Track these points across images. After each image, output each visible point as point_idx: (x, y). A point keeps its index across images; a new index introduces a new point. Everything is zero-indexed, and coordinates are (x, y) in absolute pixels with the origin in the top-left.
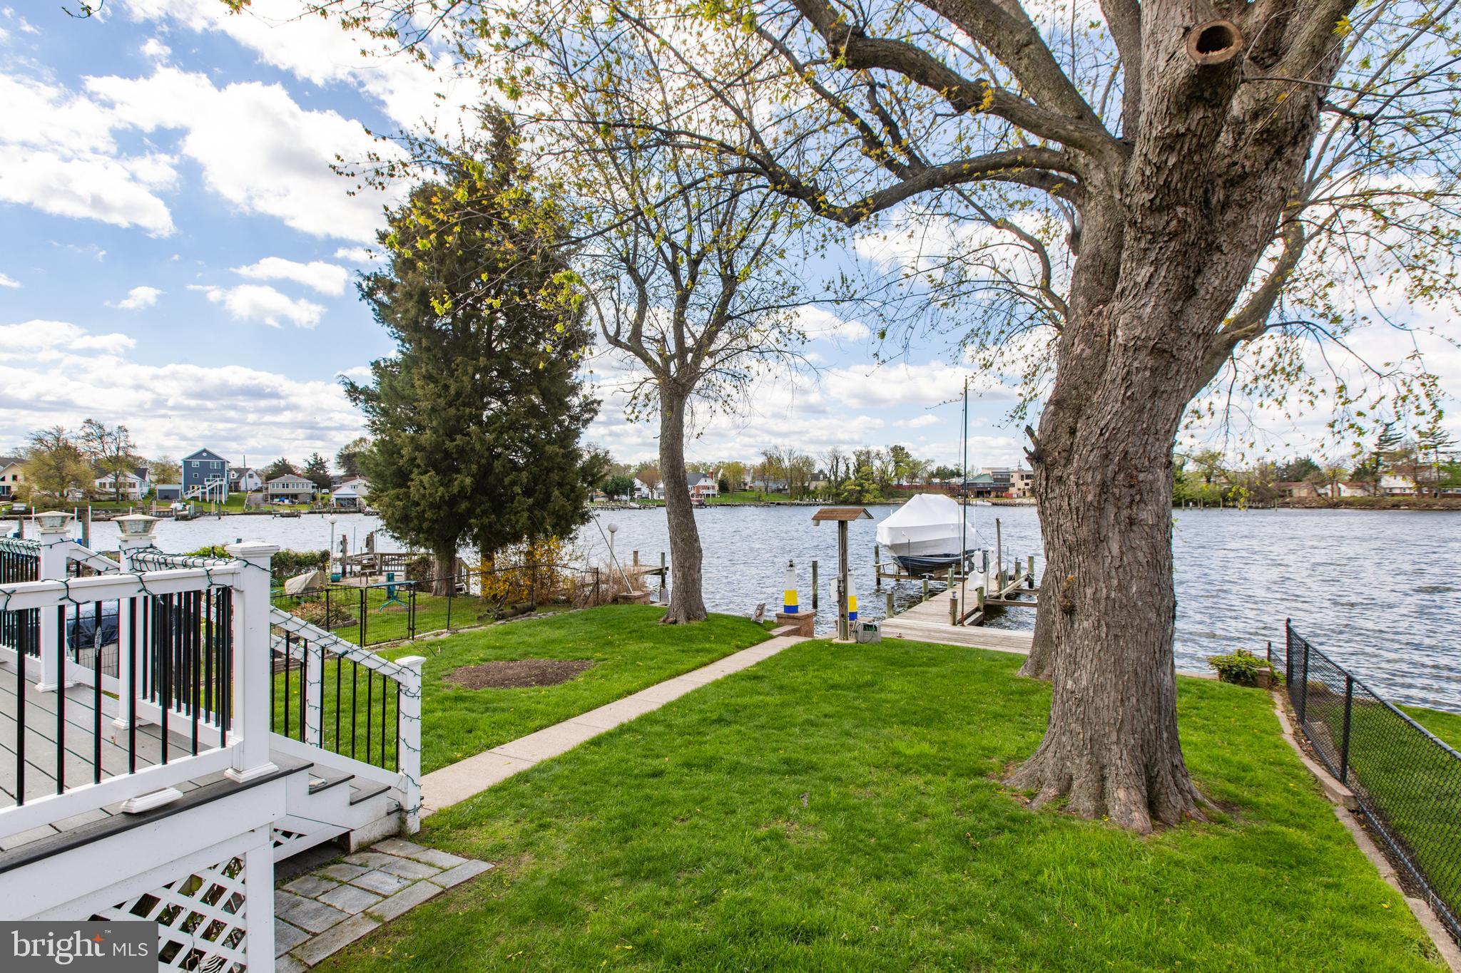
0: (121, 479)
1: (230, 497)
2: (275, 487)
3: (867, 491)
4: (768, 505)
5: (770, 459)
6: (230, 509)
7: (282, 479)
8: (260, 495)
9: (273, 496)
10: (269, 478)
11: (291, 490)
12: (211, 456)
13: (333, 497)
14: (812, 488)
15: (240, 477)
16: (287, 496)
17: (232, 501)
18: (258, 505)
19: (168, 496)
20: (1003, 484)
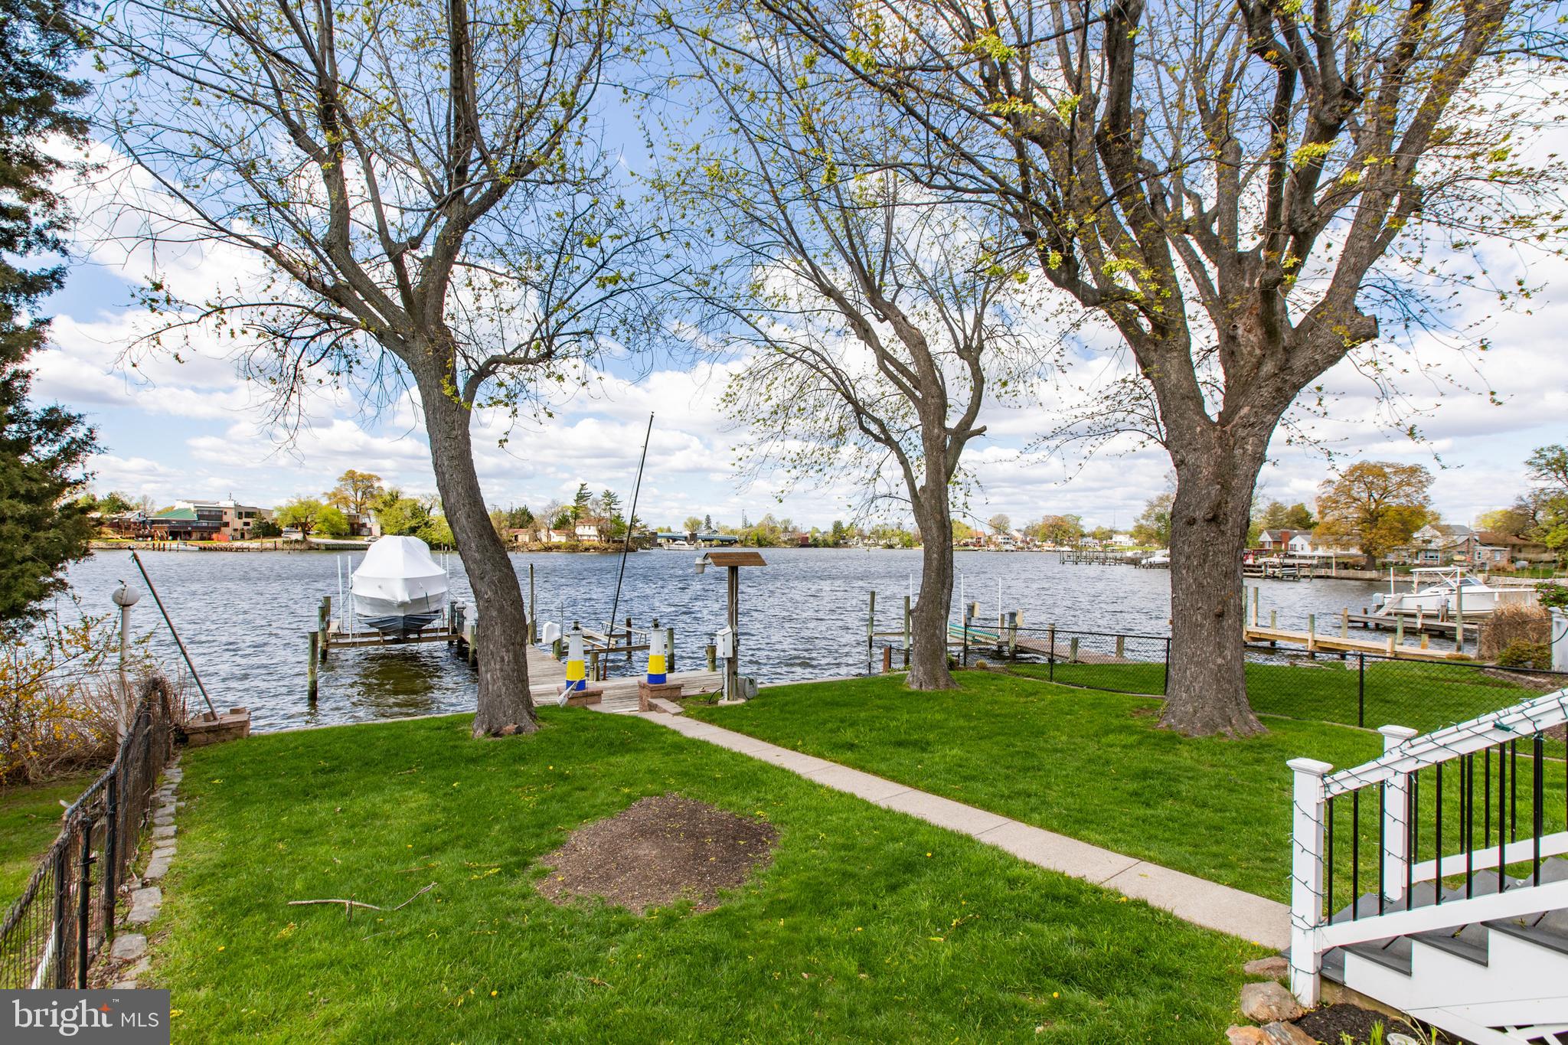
20: (212, 523)
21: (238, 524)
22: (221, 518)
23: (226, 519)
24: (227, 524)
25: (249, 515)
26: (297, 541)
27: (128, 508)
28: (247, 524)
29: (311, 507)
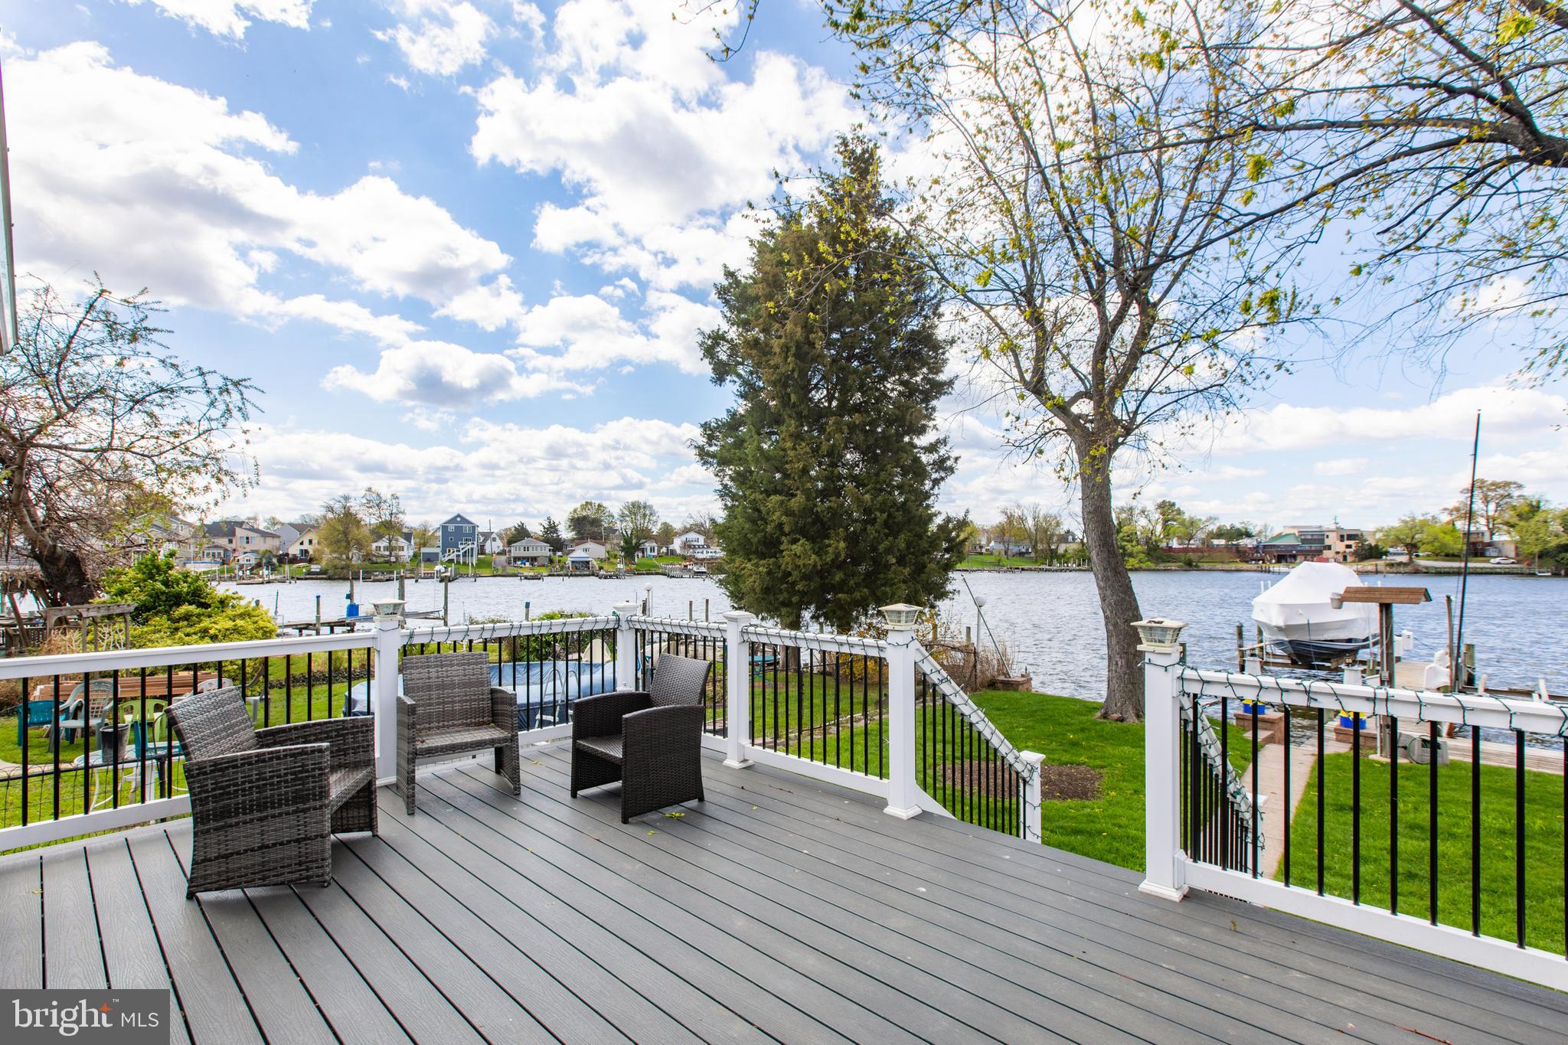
0: (394, 543)
1: (479, 560)
2: (517, 551)
3: (1131, 555)
4: (1011, 570)
5: (1010, 518)
6: (480, 571)
7: (523, 543)
8: (503, 558)
9: (516, 559)
10: (510, 543)
11: (531, 553)
12: (464, 520)
13: (569, 560)
14: (1061, 551)
15: (485, 540)
16: (527, 559)
17: (481, 564)
18: (504, 568)
19: (431, 559)
20: (1314, 547)
21: (1340, 546)
22: (1322, 541)
23: (1327, 542)
24: (1329, 548)
25: (1350, 537)
26: (1400, 564)
27: (1249, 535)
28: (1348, 546)
29: (1414, 526)
